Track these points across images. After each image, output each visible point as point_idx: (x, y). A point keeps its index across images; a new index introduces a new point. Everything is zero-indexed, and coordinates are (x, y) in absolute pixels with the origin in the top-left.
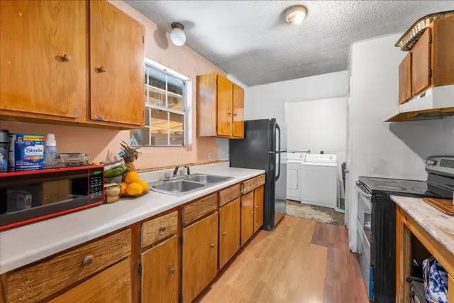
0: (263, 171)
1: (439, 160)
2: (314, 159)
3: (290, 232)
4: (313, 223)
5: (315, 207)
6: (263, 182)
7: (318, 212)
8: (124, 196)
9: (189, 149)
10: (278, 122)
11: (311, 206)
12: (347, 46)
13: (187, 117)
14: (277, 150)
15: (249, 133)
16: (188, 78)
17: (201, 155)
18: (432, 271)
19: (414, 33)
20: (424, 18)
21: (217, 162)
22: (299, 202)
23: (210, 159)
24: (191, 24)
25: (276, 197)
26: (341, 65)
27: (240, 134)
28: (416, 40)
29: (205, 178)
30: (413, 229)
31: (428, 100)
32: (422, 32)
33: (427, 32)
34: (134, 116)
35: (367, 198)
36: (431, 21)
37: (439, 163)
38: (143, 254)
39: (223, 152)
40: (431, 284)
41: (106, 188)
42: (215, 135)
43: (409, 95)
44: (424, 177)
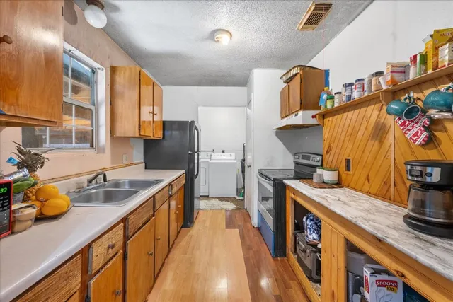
0: (183, 171)
1: (301, 155)
2: (218, 157)
3: (208, 223)
4: (223, 211)
5: (222, 199)
6: (184, 182)
7: (224, 202)
8: (41, 218)
9: (101, 151)
10: (196, 124)
11: (218, 198)
12: (250, 70)
13: (97, 113)
14: (196, 150)
15: (167, 133)
16: (100, 66)
17: (115, 157)
18: (308, 222)
19: (291, 74)
20: (297, 66)
21: (132, 164)
22: (208, 196)
23: (125, 162)
24: (116, 9)
25: (195, 195)
26: (244, 82)
27: (159, 135)
28: (292, 78)
29: (127, 184)
30: (299, 200)
31: (300, 118)
32: (296, 75)
33: (299, 75)
34: (50, 110)
35: (270, 184)
36: (300, 69)
37: (301, 158)
38: (92, 282)
39: (138, 154)
40: (308, 230)
41: (14, 211)
42: (137, 135)
43: (288, 113)
44: (293, 166)
